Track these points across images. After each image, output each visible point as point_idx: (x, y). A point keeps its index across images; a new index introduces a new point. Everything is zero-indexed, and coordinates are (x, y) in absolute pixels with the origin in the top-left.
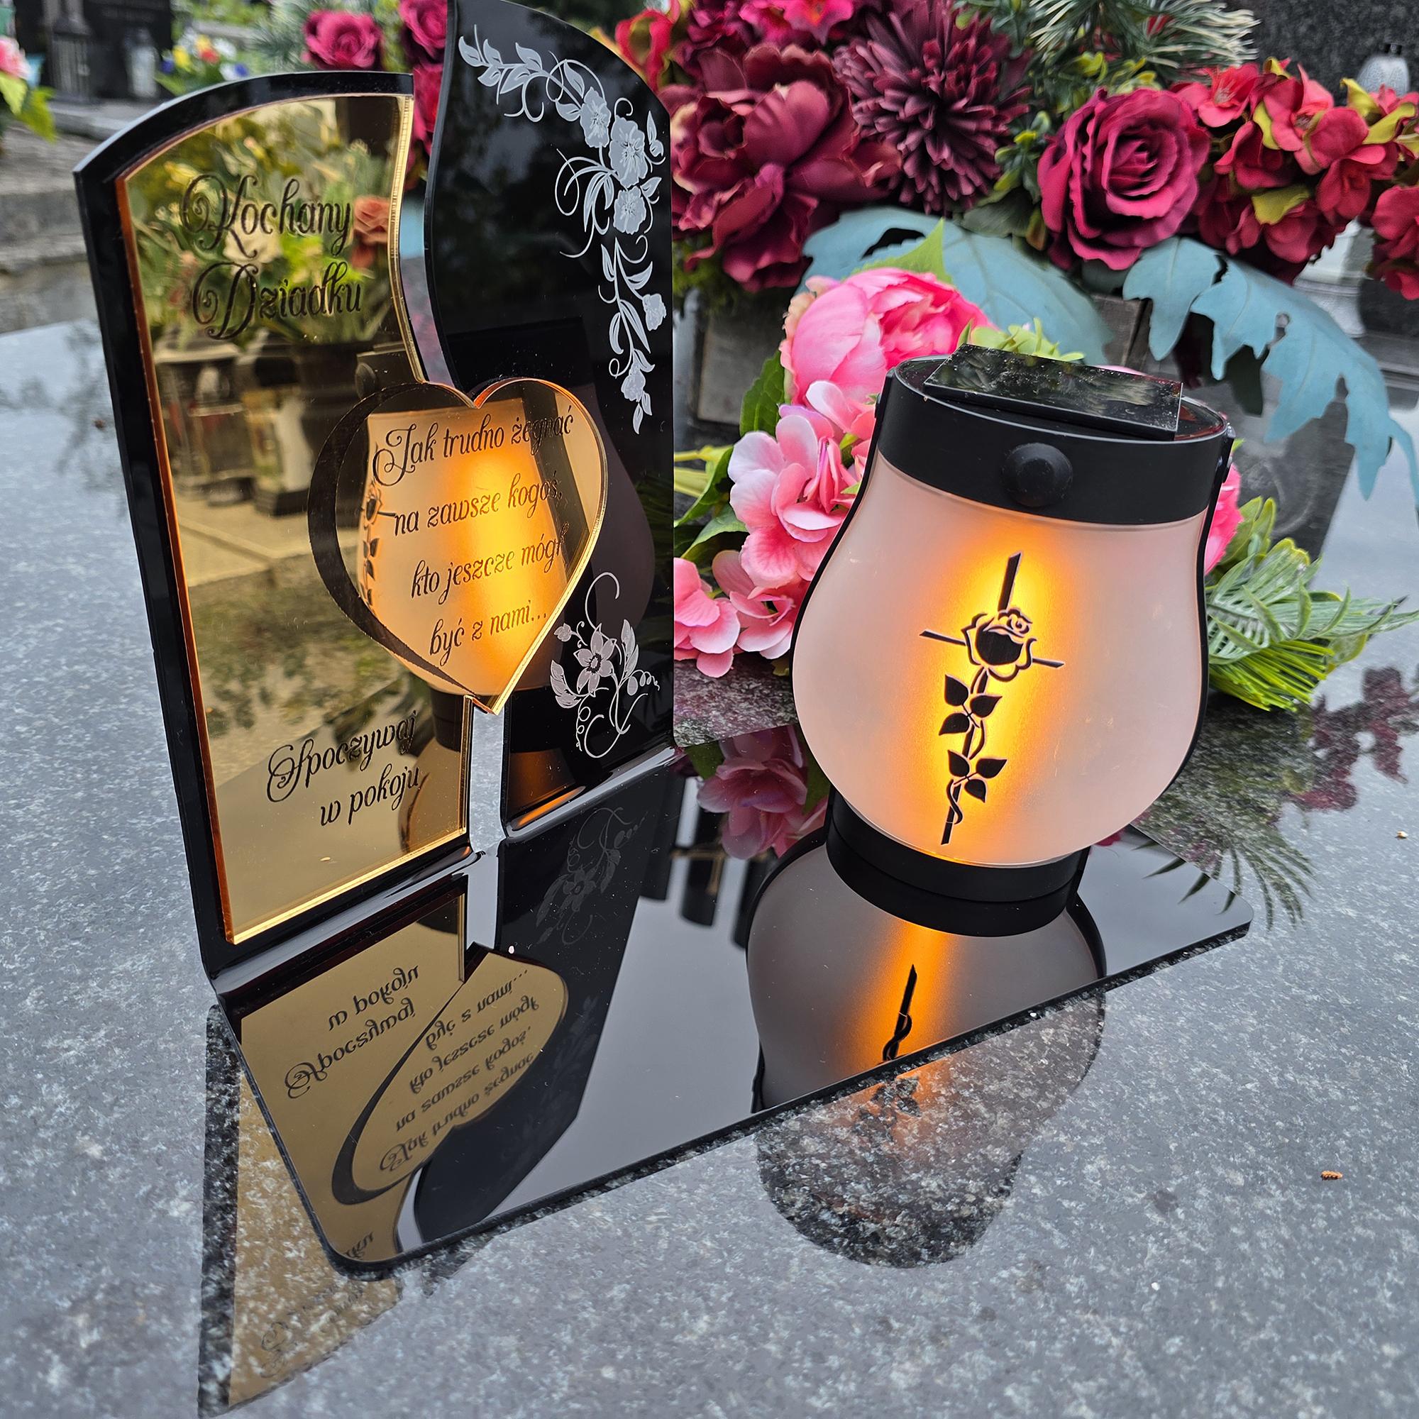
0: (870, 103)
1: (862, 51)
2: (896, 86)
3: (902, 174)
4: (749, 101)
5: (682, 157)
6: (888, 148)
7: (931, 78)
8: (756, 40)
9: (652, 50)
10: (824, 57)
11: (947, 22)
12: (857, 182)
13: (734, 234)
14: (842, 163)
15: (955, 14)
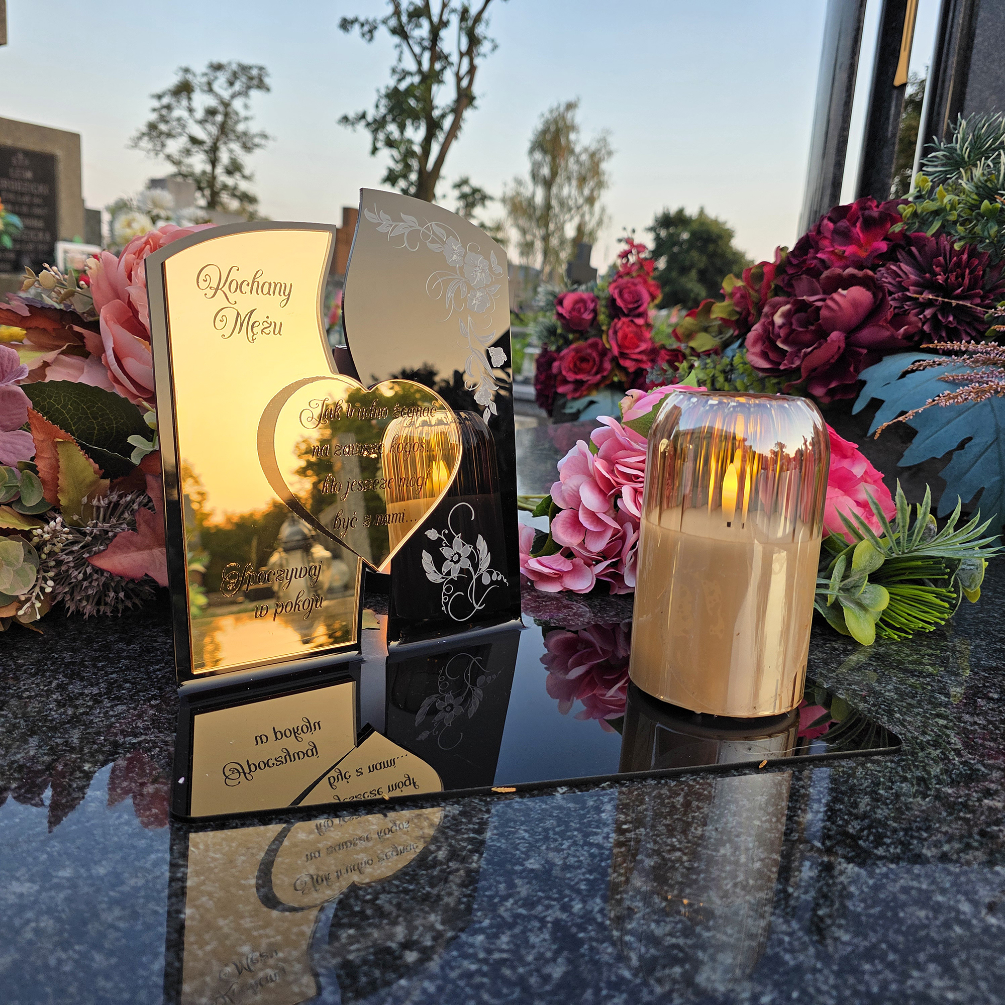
0: (900, 294)
1: (894, 268)
2: (916, 284)
3: (922, 331)
4: (823, 300)
5: (782, 333)
6: (912, 318)
7: (939, 277)
8: (827, 268)
9: (765, 281)
10: (870, 273)
11: (948, 247)
12: (892, 337)
13: (815, 370)
14: (882, 326)
15: (953, 243)
